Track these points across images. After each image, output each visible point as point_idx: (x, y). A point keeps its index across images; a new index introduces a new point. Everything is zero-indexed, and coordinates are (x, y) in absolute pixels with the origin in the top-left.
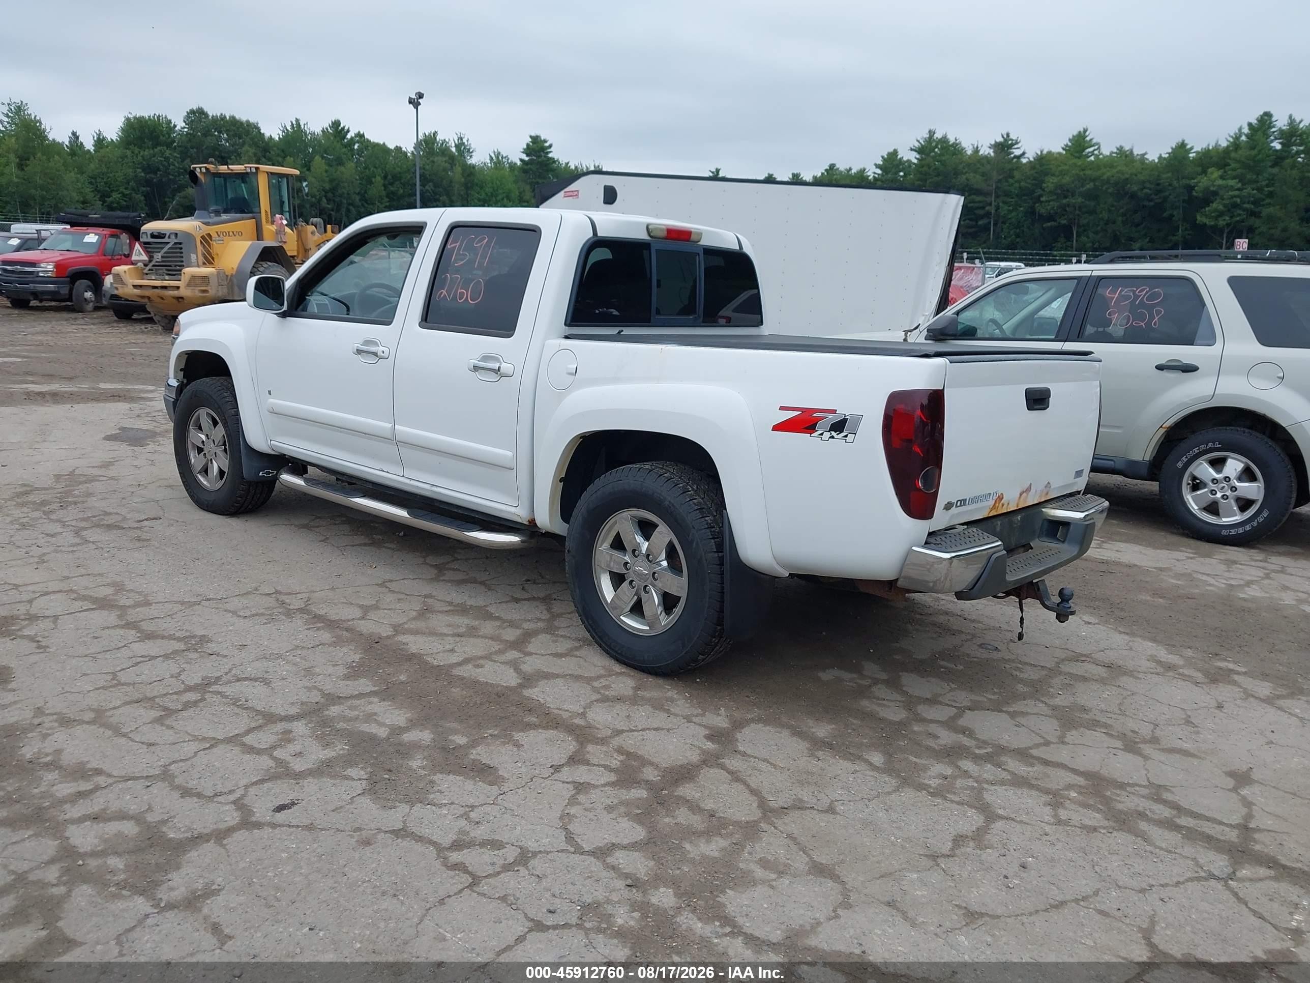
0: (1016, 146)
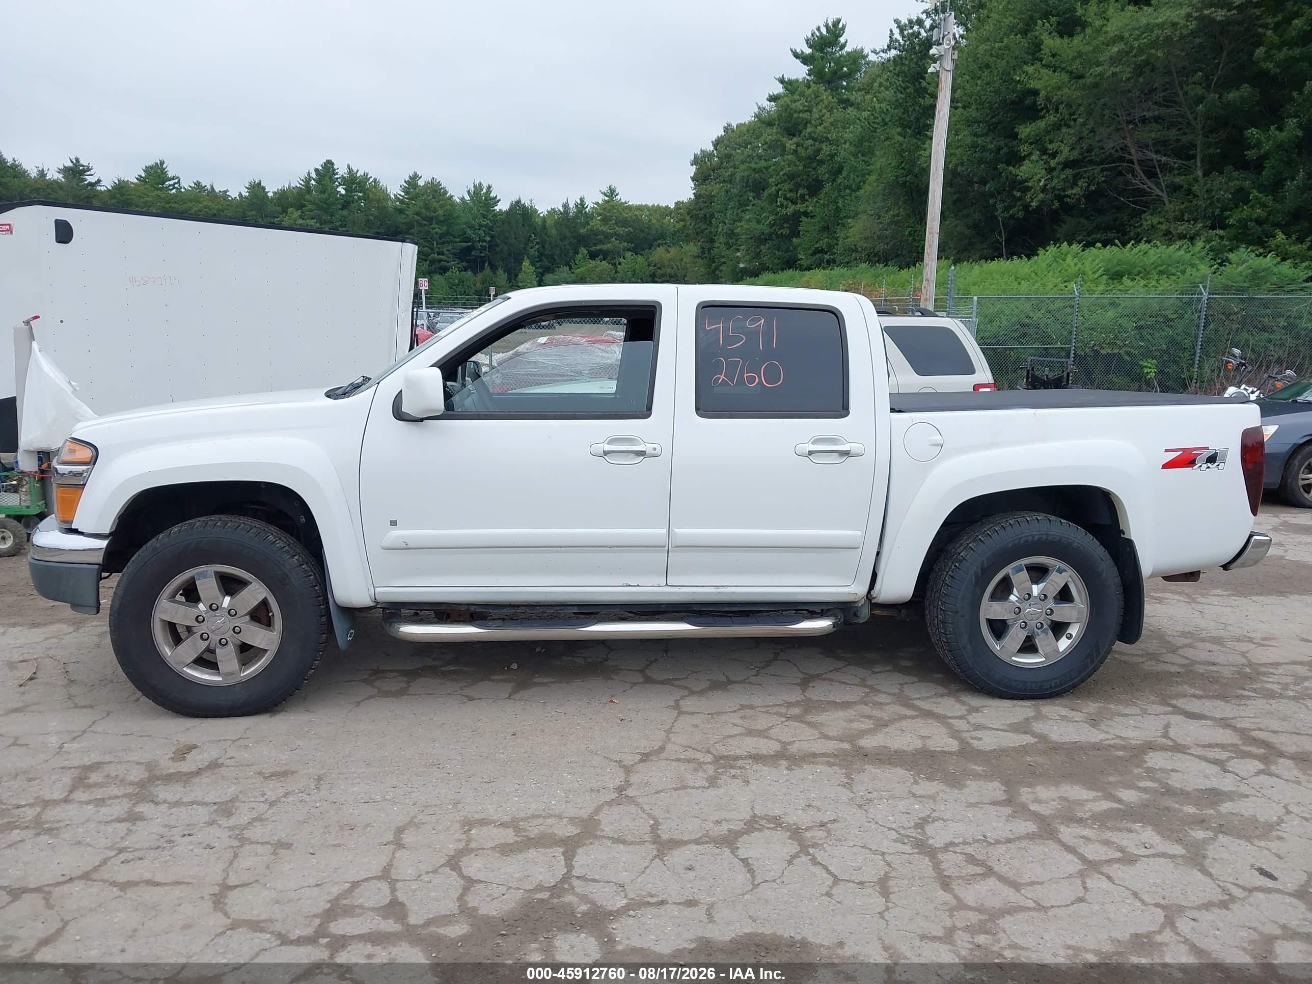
0: (88, 173)
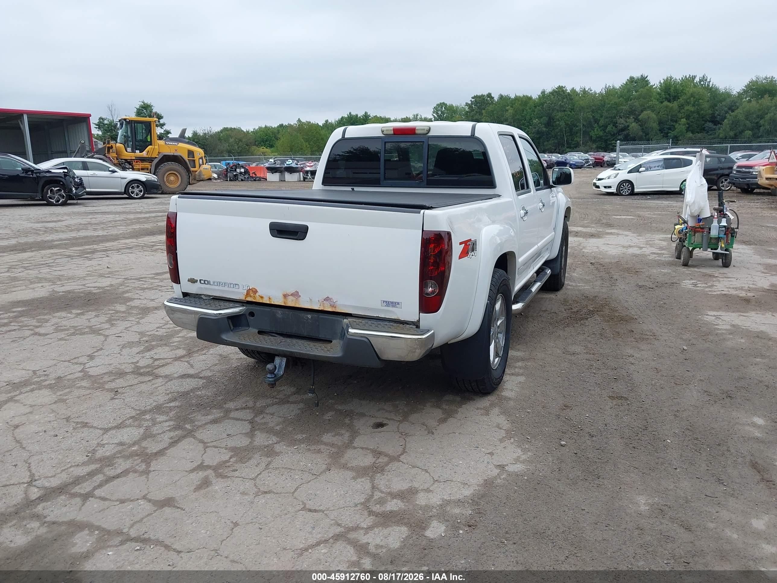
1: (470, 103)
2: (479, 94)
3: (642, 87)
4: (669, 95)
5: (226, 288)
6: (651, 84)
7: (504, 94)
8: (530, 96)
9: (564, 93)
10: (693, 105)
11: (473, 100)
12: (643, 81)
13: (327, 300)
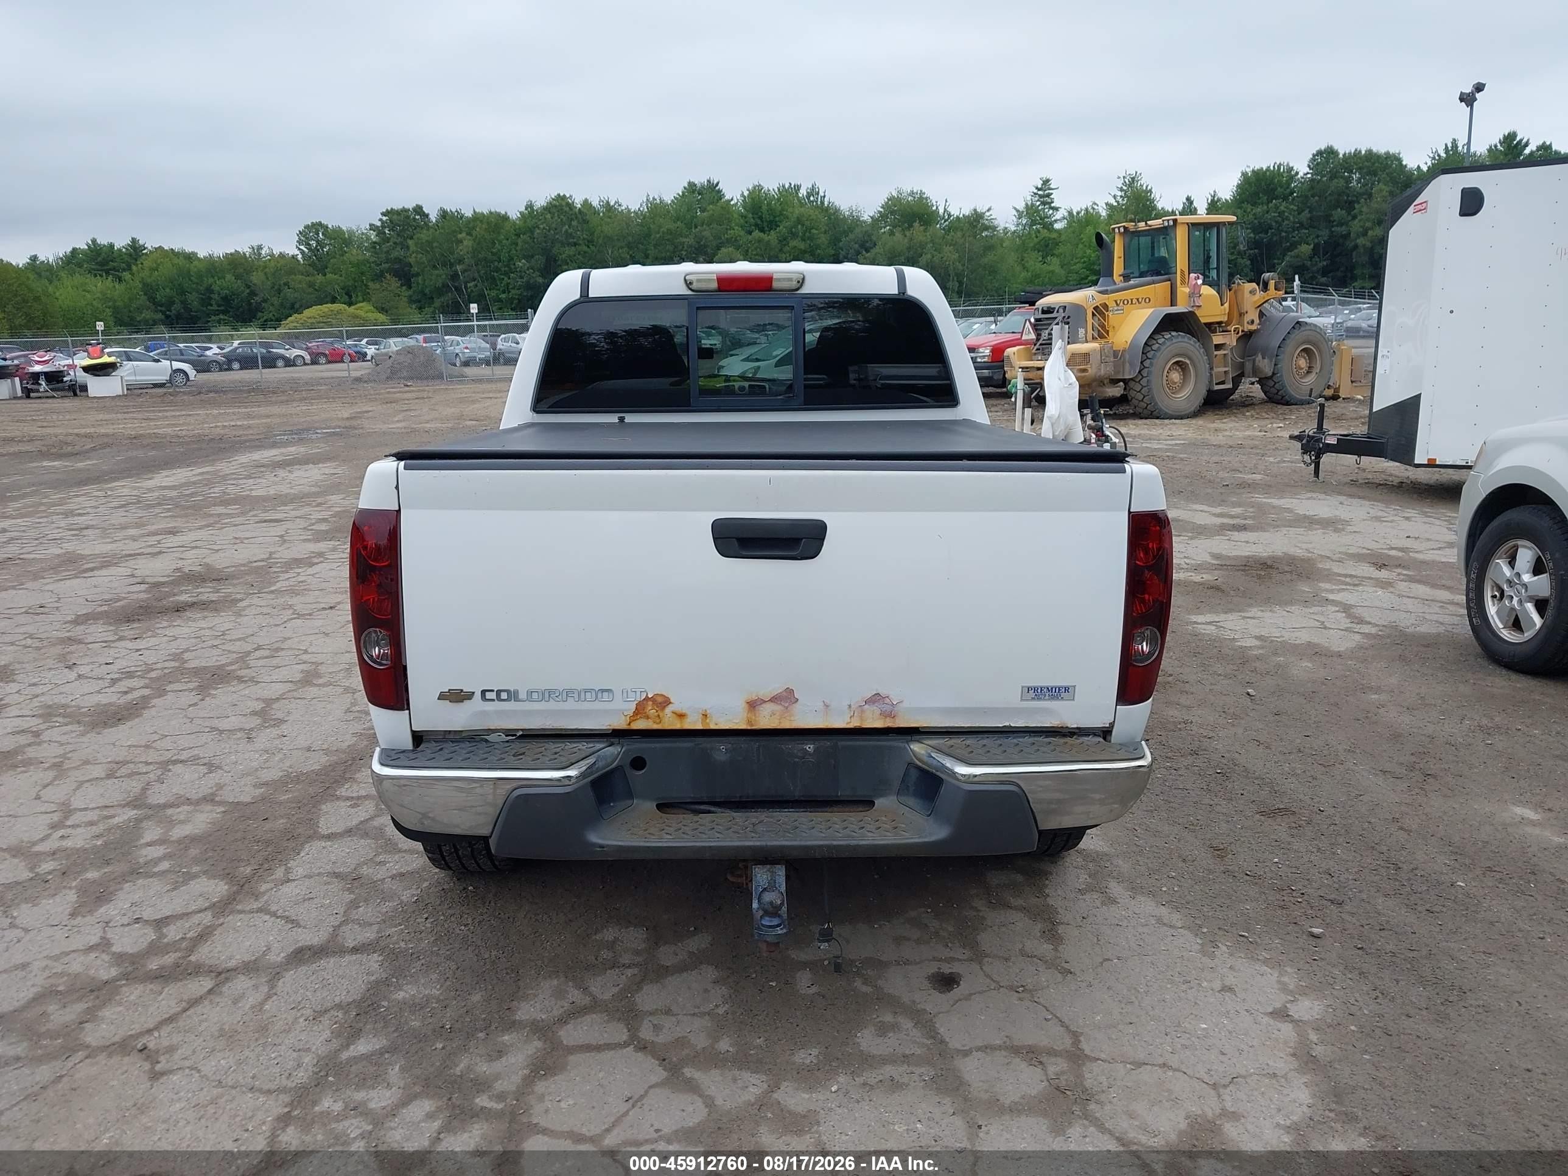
1: (379, 224)
2: (398, 206)
3: (712, 203)
4: (761, 218)
5: (570, 705)
6: (727, 197)
7: (450, 207)
8: (503, 213)
9: (571, 209)
10: (803, 240)
11: (384, 218)
12: (710, 193)
13: (874, 702)
